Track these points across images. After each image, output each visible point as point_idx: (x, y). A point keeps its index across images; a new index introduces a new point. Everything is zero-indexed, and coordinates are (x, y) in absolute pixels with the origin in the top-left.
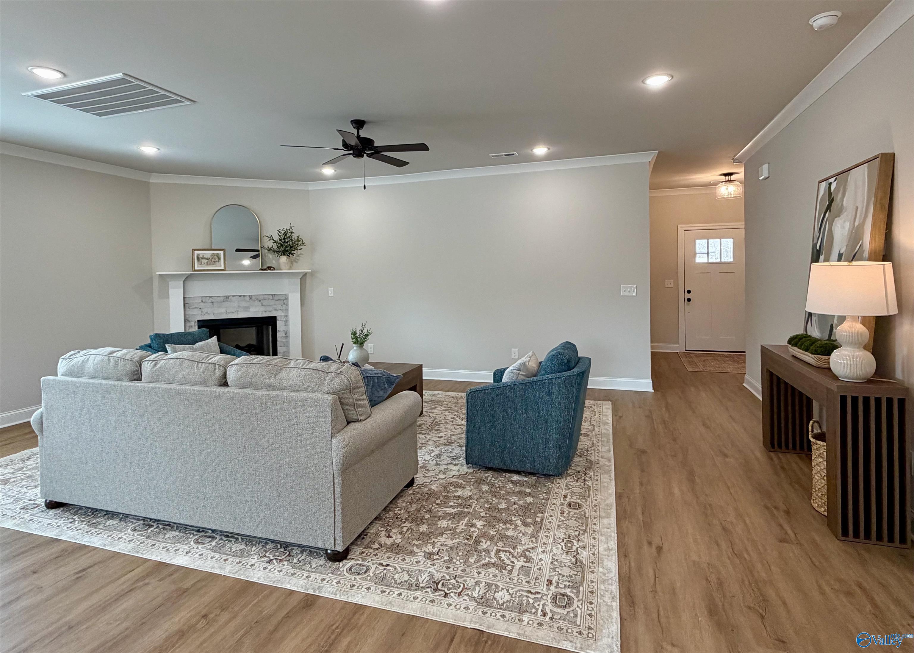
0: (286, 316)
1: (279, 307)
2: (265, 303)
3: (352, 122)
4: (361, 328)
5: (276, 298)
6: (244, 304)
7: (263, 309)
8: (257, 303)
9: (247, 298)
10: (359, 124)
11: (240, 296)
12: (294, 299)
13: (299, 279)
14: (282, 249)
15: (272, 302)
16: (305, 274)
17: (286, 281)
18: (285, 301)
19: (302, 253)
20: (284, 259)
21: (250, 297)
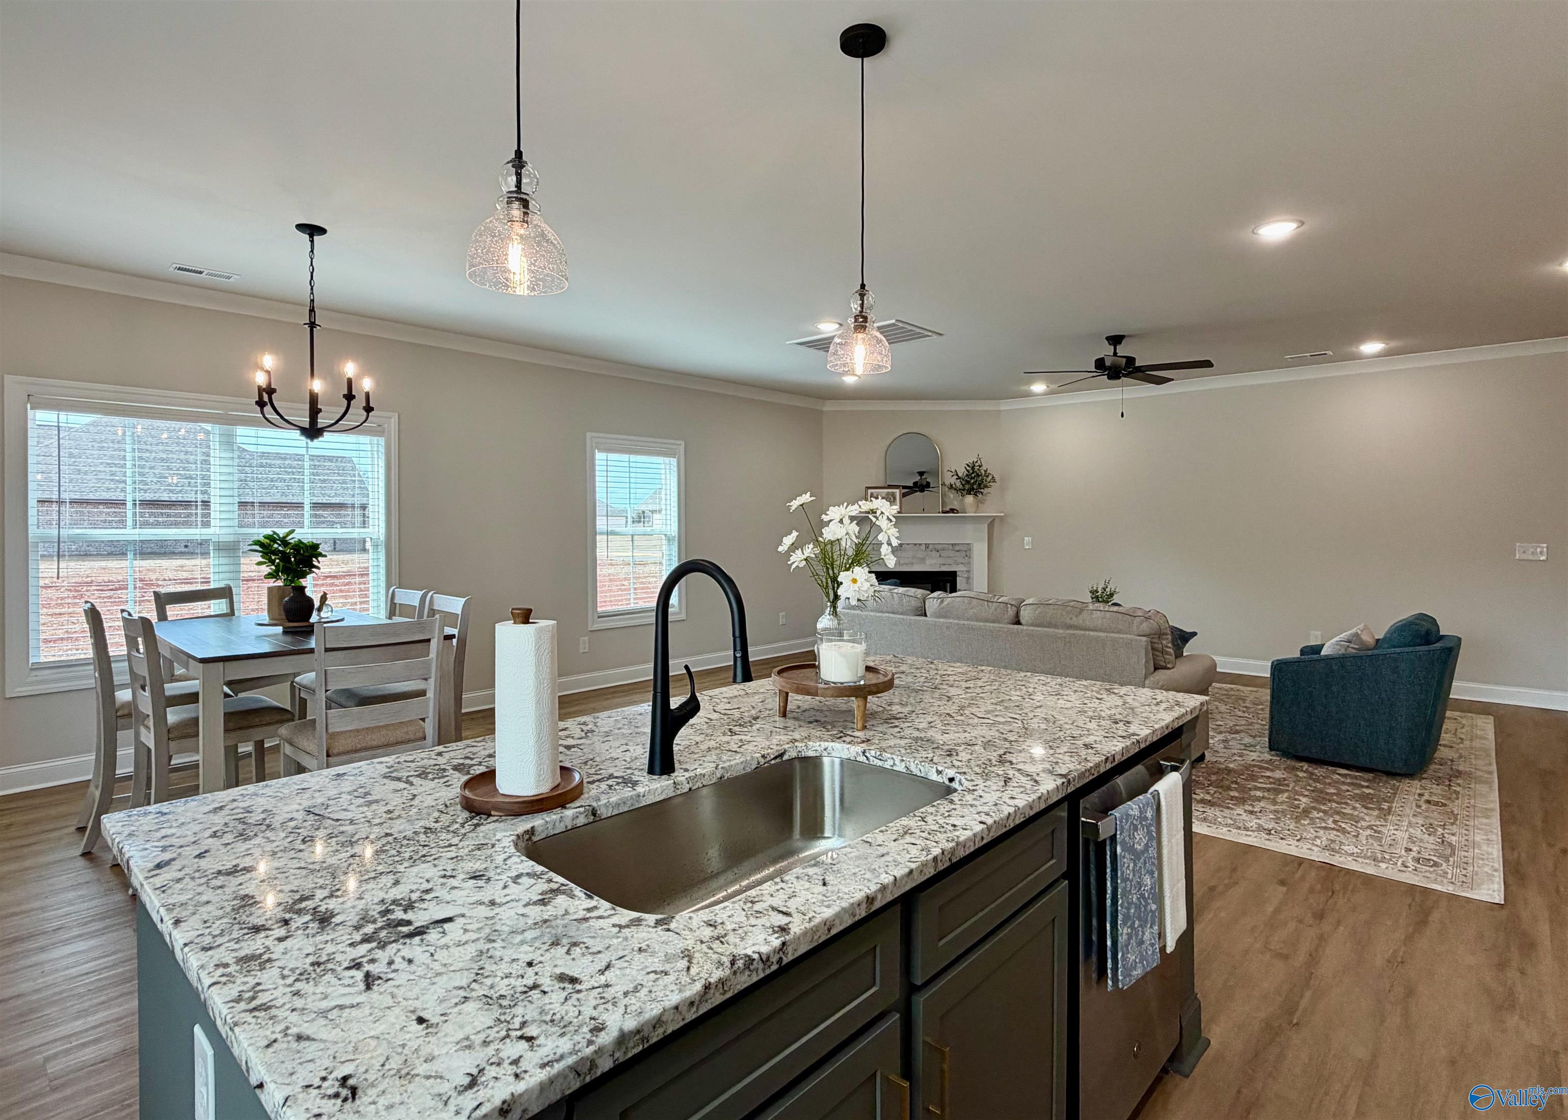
0: (968, 571)
1: (961, 560)
2: (944, 553)
3: (1108, 338)
4: (1103, 586)
5: (957, 548)
6: (921, 555)
7: (941, 561)
8: (934, 553)
9: (923, 547)
10: (1116, 340)
11: (915, 544)
12: (980, 551)
13: (986, 526)
14: (967, 487)
15: (952, 554)
16: (994, 519)
17: (969, 528)
18: (968, 553)
19: (992, 491)
20: (970, 499)
21: (927, 546)
